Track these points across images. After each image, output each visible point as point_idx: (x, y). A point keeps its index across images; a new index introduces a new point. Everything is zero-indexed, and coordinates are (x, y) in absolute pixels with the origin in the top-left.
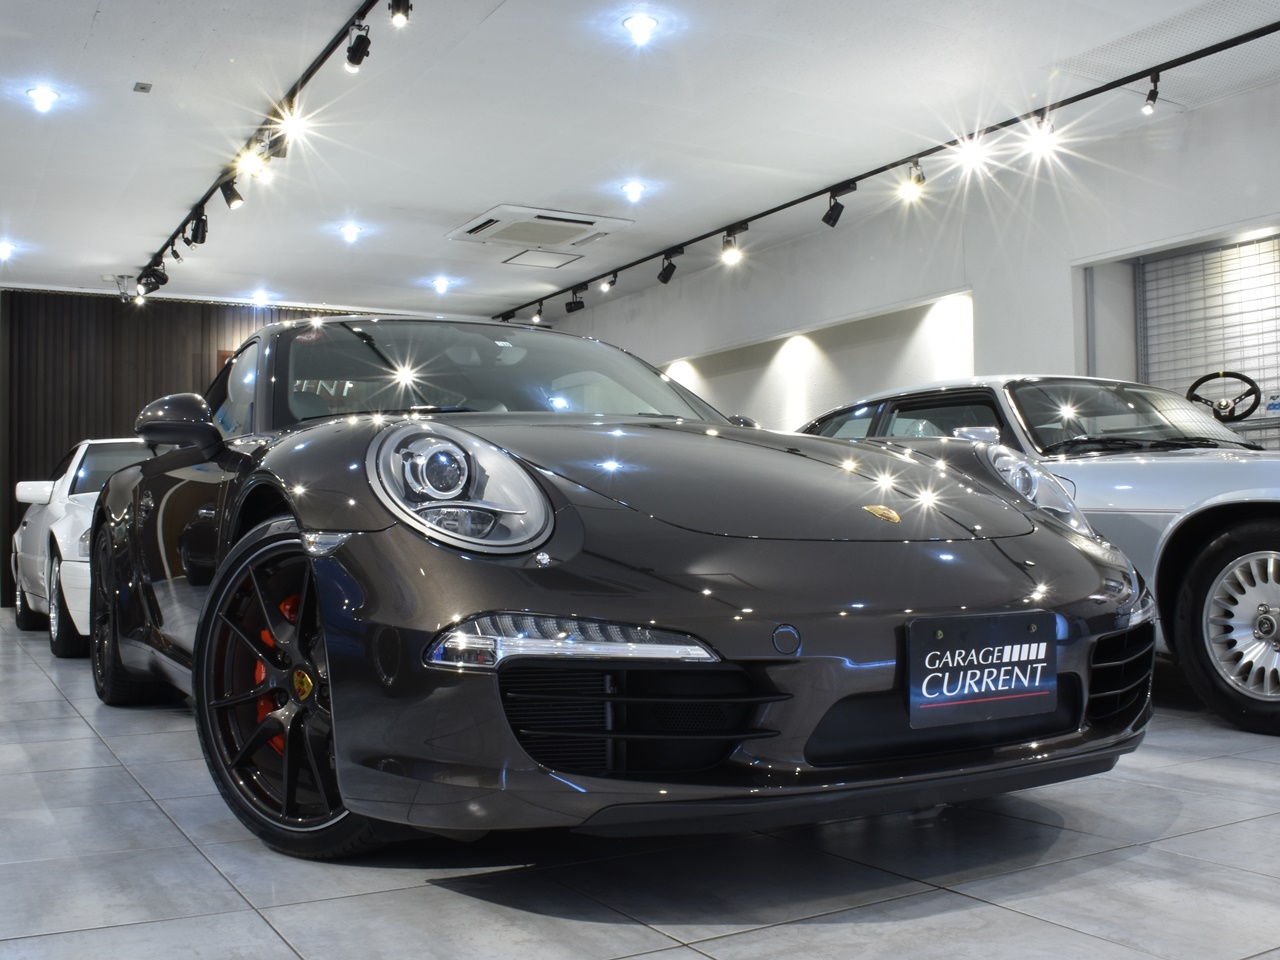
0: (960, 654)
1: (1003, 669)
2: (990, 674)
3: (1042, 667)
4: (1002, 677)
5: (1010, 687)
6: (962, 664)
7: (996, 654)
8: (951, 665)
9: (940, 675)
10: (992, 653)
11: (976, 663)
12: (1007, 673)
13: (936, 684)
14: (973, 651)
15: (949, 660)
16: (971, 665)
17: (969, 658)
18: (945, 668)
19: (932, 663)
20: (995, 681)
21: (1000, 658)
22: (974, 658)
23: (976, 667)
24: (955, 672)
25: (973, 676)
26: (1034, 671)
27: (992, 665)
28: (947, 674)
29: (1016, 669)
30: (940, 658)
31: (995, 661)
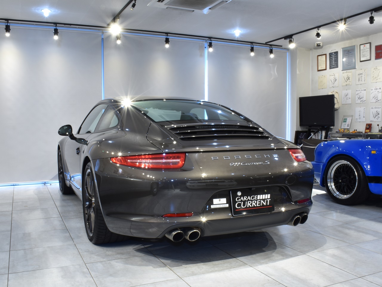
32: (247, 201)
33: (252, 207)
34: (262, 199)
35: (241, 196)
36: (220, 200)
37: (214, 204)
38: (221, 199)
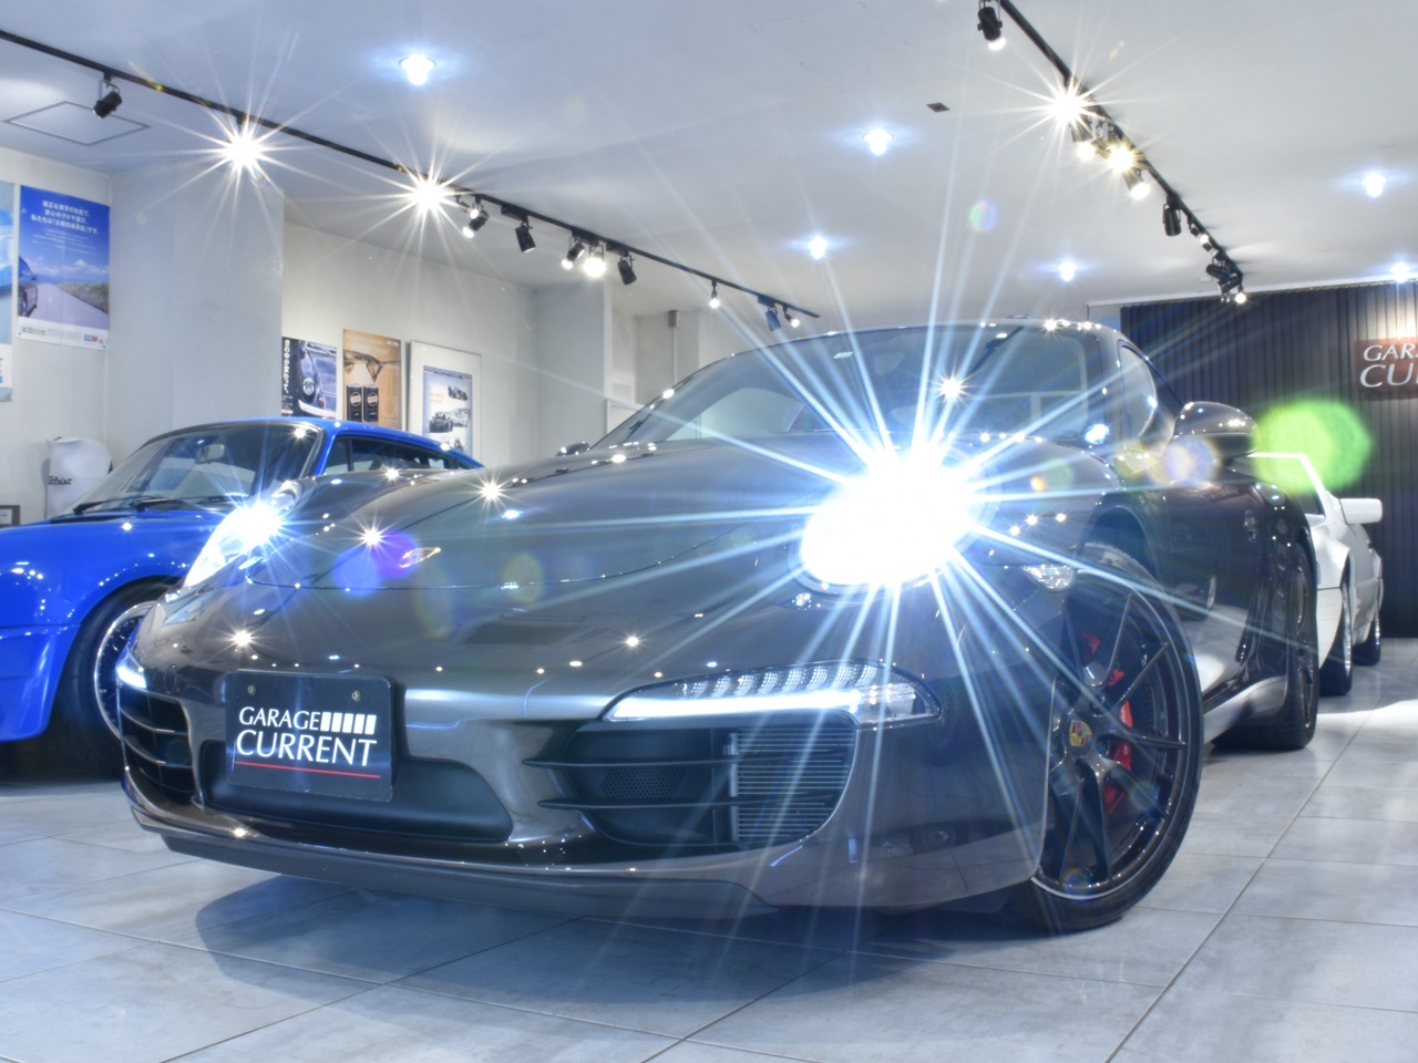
0: (274, 714)
1: (321, 739)
2: (307, 741)
3: (371, 745)
4: (320, 748)
5: (331, 760)
6: (276, 725)
7: (313, 720)
8: (264, 724)
9: (254, 733)
10: (308, 718)
11: (290, 726)
12: (326, 743)
13: (249, 742)
14: (287, 713)
15: (263, 718)
16: (285, 728)
17: (283, 720)
18: (259, 726)
19: (246, 718)
20: (313, 751)
21: (317, 725)
22: (289, 720)
23: (292, 731)
24: (269, 732)
25: (288, 740)
26: (360, 748)
27: (308, 732)
28: (261, 734)
29: (338, 742)
30: (255, 714)
31: (311, 728)
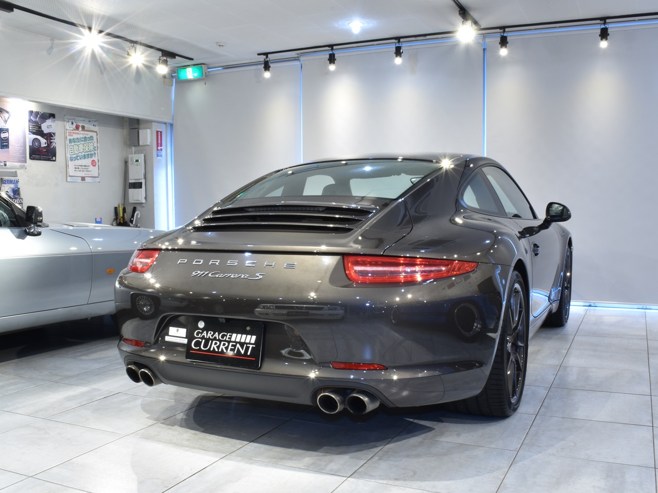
32: (212, 340)
33: (218, 352)
34: (239, 341)
35: (203, 330)
36: (178, 331)
37: (170, 334)
38: (179, 329)
